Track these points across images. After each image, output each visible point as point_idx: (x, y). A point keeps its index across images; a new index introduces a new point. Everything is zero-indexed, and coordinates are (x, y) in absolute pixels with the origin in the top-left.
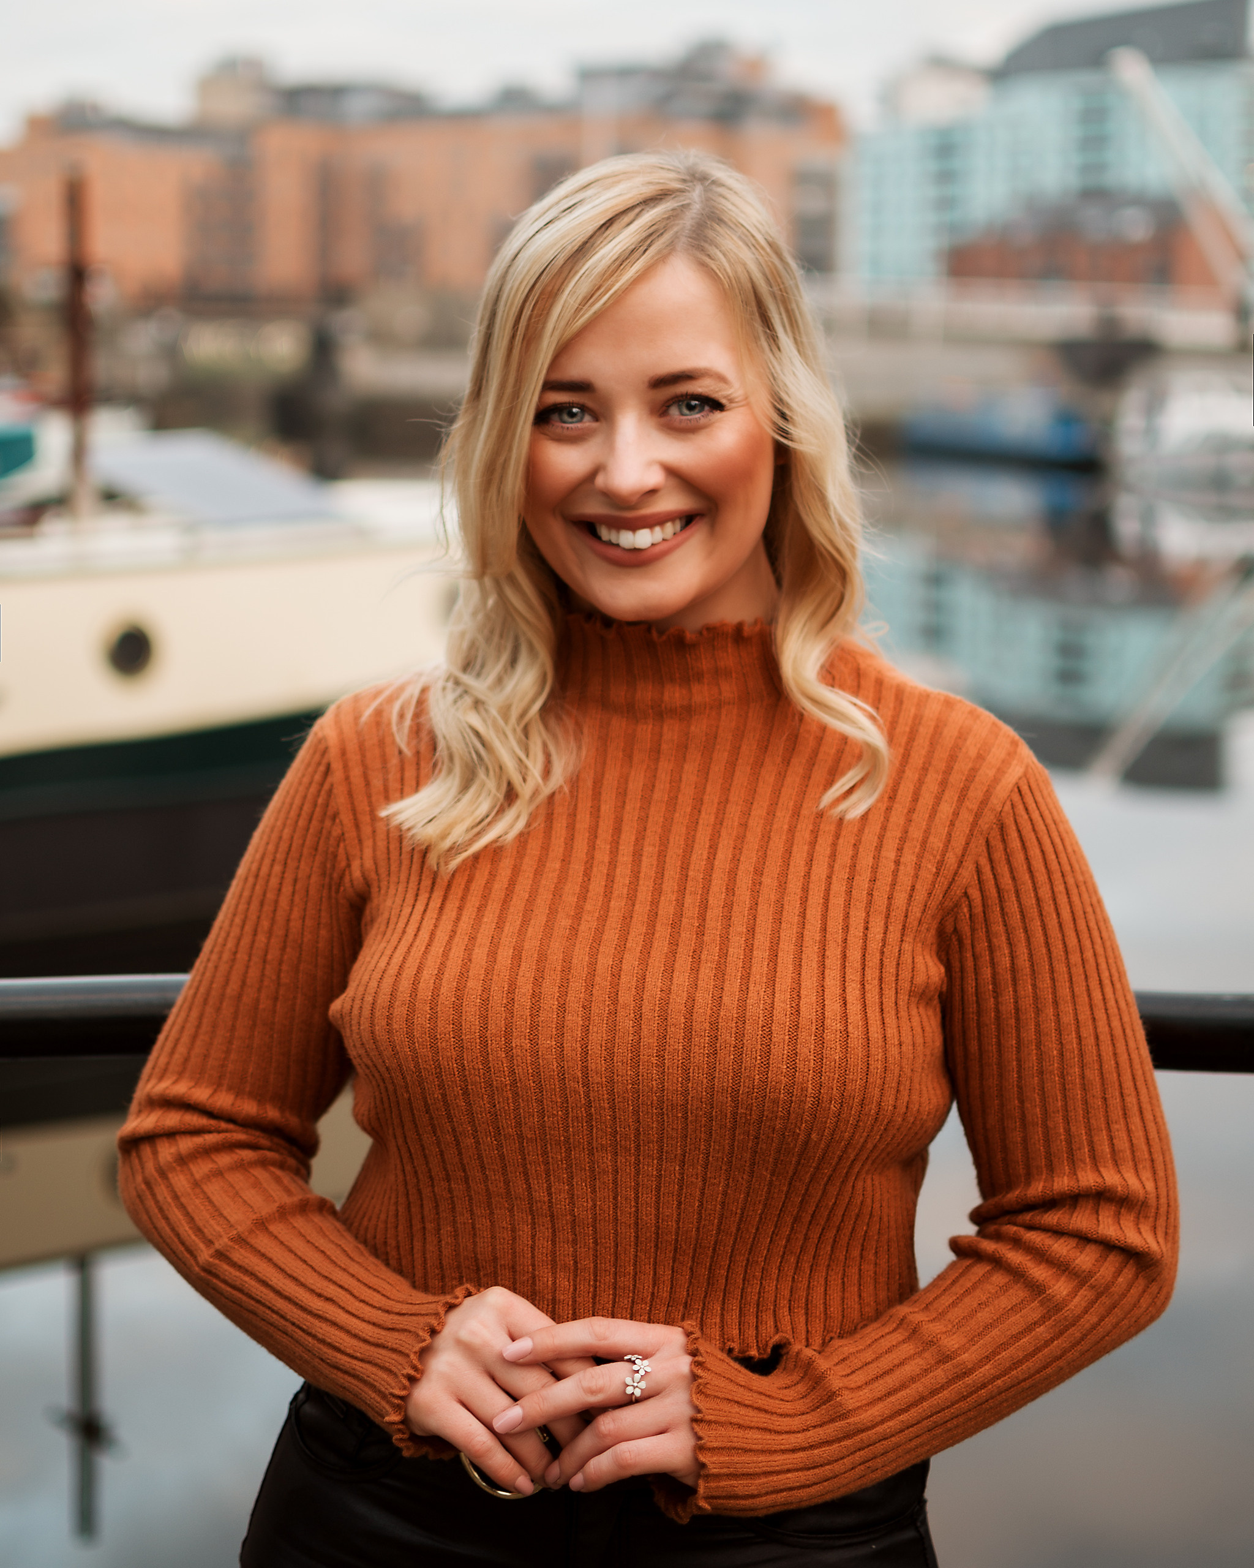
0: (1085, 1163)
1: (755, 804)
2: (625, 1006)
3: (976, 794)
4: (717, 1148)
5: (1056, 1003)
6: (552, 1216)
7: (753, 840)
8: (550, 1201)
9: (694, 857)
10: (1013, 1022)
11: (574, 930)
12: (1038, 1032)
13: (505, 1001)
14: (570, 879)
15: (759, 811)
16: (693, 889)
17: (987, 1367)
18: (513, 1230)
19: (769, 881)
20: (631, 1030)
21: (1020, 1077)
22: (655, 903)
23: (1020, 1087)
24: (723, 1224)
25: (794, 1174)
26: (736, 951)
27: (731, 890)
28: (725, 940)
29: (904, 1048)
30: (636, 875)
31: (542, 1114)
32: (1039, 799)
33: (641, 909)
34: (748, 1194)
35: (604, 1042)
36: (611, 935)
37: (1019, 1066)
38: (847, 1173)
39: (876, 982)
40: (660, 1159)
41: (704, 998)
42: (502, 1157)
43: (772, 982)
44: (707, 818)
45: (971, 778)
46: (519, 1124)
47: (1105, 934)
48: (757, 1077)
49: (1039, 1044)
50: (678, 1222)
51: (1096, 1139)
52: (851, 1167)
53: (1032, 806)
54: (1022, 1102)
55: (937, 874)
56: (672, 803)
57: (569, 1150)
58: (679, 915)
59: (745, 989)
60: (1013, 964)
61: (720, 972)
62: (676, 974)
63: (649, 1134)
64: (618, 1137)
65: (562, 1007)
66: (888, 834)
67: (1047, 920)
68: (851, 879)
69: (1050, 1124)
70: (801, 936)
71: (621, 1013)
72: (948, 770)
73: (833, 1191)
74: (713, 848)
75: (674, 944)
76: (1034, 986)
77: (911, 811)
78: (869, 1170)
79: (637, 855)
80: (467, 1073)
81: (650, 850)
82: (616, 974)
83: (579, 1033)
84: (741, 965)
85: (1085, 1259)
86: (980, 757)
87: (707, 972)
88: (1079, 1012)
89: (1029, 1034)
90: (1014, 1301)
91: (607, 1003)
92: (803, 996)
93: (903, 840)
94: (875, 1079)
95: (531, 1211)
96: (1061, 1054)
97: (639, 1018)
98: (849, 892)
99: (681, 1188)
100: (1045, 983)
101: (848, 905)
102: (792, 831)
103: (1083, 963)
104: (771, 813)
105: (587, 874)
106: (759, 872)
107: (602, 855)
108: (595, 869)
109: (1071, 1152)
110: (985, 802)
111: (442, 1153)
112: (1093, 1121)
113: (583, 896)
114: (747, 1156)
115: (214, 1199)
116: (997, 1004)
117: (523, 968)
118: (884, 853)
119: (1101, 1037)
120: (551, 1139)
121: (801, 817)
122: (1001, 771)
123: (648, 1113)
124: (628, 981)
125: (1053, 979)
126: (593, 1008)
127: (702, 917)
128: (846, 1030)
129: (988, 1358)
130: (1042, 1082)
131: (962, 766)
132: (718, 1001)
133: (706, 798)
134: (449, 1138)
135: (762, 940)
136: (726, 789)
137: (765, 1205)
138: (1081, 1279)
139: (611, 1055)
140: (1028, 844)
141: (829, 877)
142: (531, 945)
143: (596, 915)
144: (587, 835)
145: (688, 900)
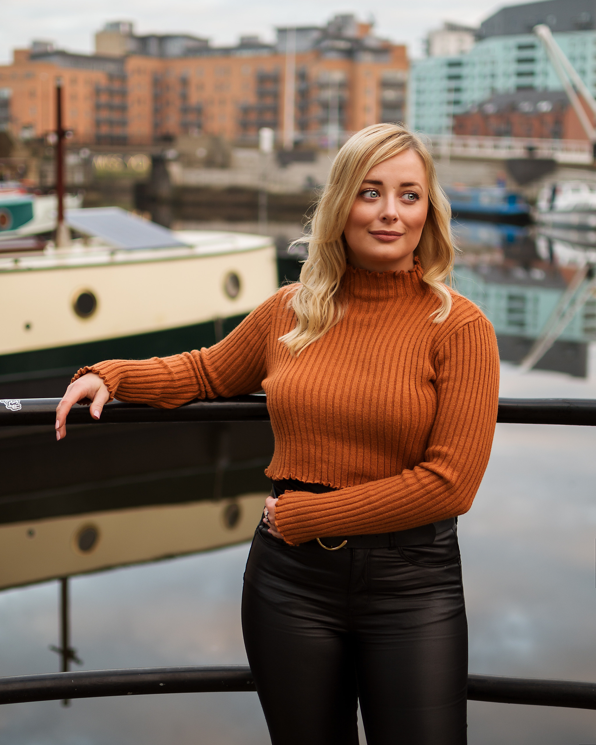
8: (321, 442)
13: (313, 381)
18: (309, 451)
19: (390, 348)
20: (348, 392)
31: (319, 415)
42: (306, 428)
46: (312, 418)
48: (383, 408)
61: (375, 376)
81: (360, 340)
95: (315, 444)
107: (347, 342)
111: (288, 426)
113: (340, 354)
123: (351, 417)
134: (290, 421)
143: (343, 359)
144: (344, 336)
145: (368, 354)
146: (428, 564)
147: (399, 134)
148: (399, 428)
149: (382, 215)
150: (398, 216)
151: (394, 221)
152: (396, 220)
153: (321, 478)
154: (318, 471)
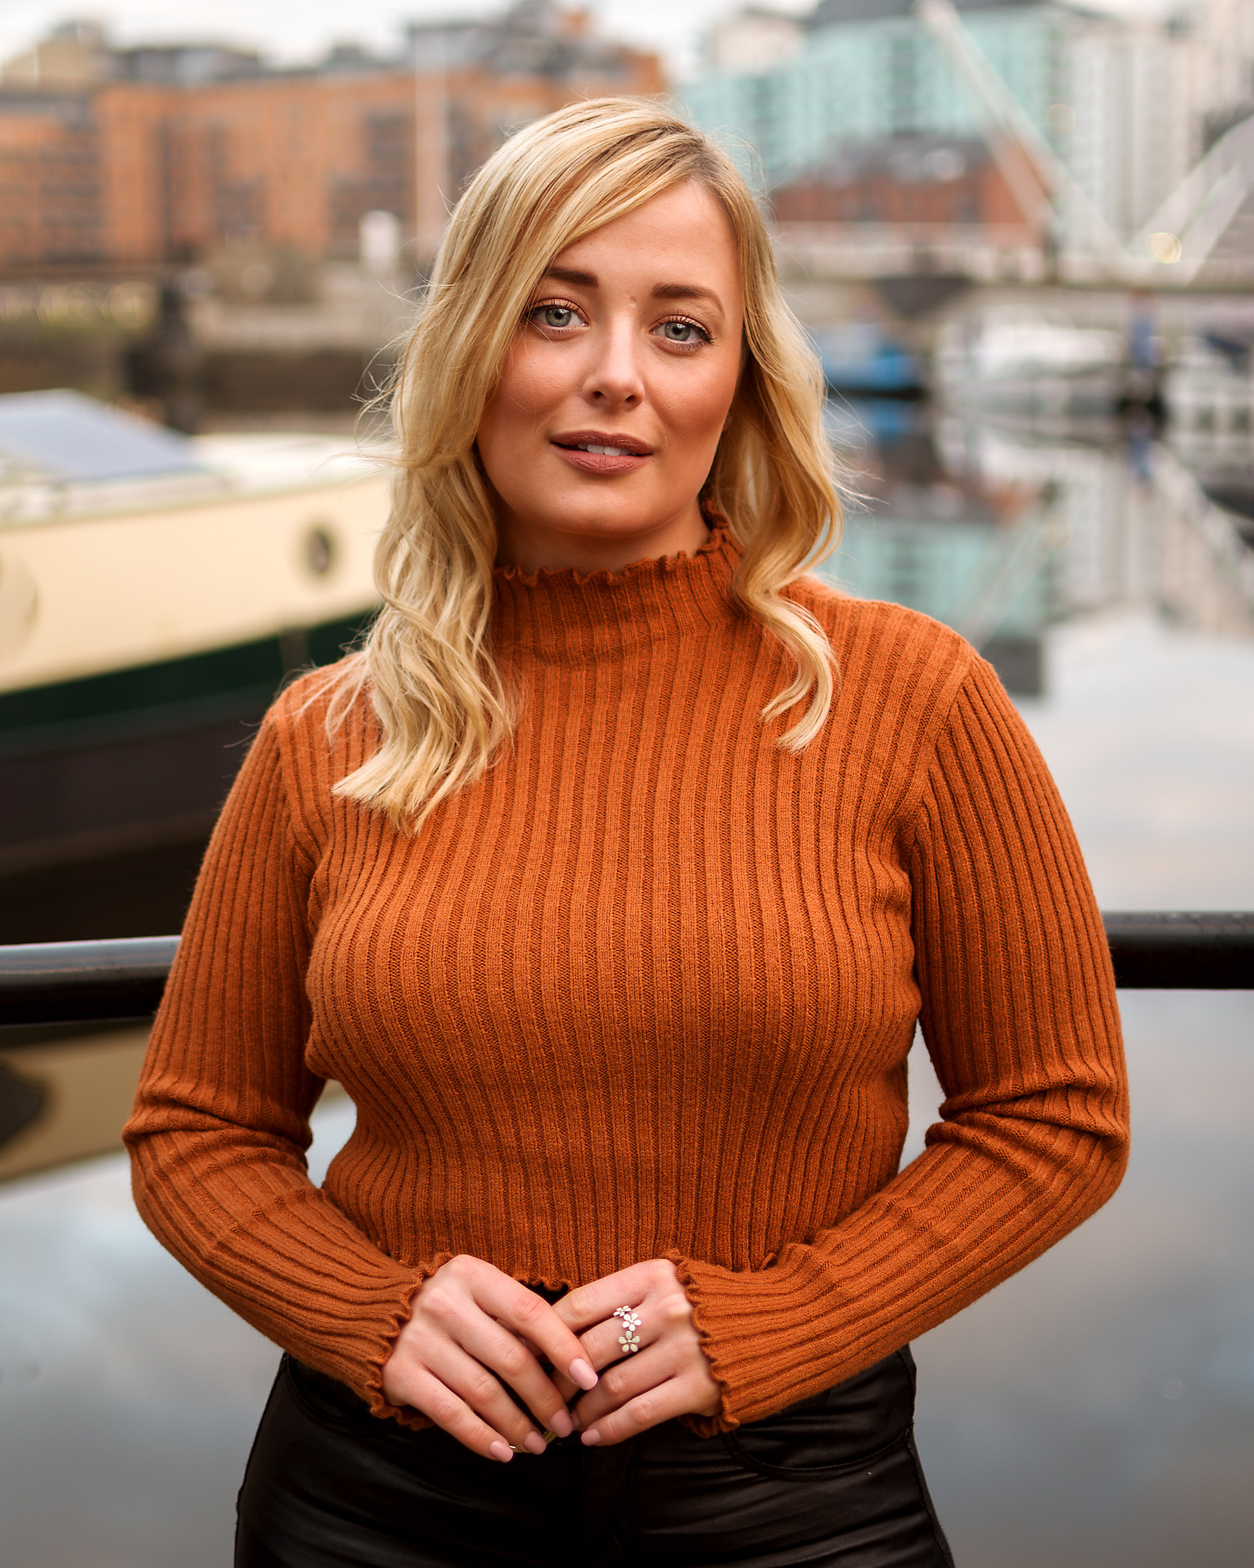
0: (1052, 1058)
1: (692, 733)
2: (576, 945)
3: (920, 700)
4: (691, 1068)
5: (1019, 901)
6: (523, 1161)
7: (692, 768)
8: (519, 1146)
9: (634, 793)
10: (978, 926)
11: (518, 881)
12: (1005, 933)
13: (445, 955)
14: (512, 832)
15: (696, 740)
16: (637, 824)
17: (976, 1251)
18: (485, 1179)
19: (713, 804)
20: (587, 966)
21: (987, 980)
22: (599, 843)
23: (987, 990)
24: (705, 1147)
25: (776, 1088)
26: (687, 875)
27: (674, 818)
28: (675, 867)
29: (872, 952)
30: (578, 819)
31: (500, 1060)
32: (986, 697)
33: (586, 850)
34: (728, 1113)
35: (557, 981)
36: (556, 879)
37: (986, 969)
38: (831, 1084)
39: (834, 891)
40: (630, 1087)
41: (661, 925)
42: (466, 1106)
43: (729, 899)
44: (645, 753)
45: (913, 684)
47: (1061, 826)
48: (726, 992)
49: (1006, 945)
50: (656, 1149)
51: (1062, 1032)
52: (835, 1077)
53: (979, 704)
54: (989, 1004)
55: (885, 784)
56: (610, 742)
57: (533, 1093)
58: (625, 850)
59: (703, 910)
60: (974, 867)
61: (675, 899)
62: (628, 906)
63: (616, 1064)
64: (584, 1072)
65: (509, 954)
66: (831, 746)
67: (1003, 820)
68: (796, 793)
69: (1019, 1023)
70: (752, 853)
71: (573, 950)
72: (889, 679)
73: (818, 1103)
74: (653, 782)
75: (623, 878)
76: (997, 887)
77: (854, 722)
78: (854, 1082)
79: (578, 799)
80: (414, 1031)
81: (590, 793)
82: (564, 914)
83: (528, 975)
84: (695, 888)
85: (1060, 1144)
86: (921, 662)
87: (660, 900)
88: (1042, 908)
89: (995, 937)
90: (998, 1185)
91: (557, 943)
92: (764, 910)
93: (847, 751)
94: (847, 982)
95: (501, 1158)
96: (1028, 952)
97: (593, 953)
98: (796, 805)
99: (656, 1113)
100: (1008, 883)
101: (796, 817)
102: (731, 753)
103: (1042, 858)
104: (709, 739)
105: (529, 825)
106: (701, 797)
107: (543, 805)
108: (536, 819)
109: (1038, 1048)
110: (930, 707)
112: (1059, 1015)
113: (525, 847)
114: (723, 1073)
115: (214, 1194)
116: (960, 909)
117: (464, 921)
118: (828, 766)
119: (1065, 931)
120: (513, 1083)
121: (740, 739)
122: (944, 673)
124: (577, 919)
125: (1014, 878)
126: (542, 949)
127: (649, 849)
128: (812, 937)
129: (976, 1243)
130: (1010, 982)
131: (903, 673)
132: (677, 925)
133: (643, 735)
135: (713, 862)
136: (663, 724)
137: (747, 1124)
138: (1058, 1163)
139: (567, 992)
140: (978, 746)
141: (774, 793)
142: (472, 899)
143: (540, 862)
144: (527, 787)
145: (633, 835)
146: (818, 1471)
147: (659, 131)
148: (780, 1049)
149: (591, 383)
150: (641, 389)
151: (629, 405)
152: (633, 400)
153: (534, 1265)
154: (522, 1244)
